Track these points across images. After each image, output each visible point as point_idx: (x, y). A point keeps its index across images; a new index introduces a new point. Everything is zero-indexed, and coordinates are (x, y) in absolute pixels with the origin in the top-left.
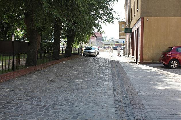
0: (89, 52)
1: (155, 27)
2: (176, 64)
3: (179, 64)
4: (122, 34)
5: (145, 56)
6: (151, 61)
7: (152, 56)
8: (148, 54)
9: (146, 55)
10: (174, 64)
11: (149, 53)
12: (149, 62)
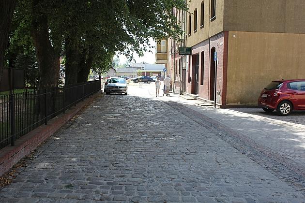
0: (117, 87)
1: (245, 49)
2: (289, 108)
3: (292, 108)
4: (162, 56)
5: (230, 95)
6: (239, 104)
7: (240, 95)
8: (234, 92)
9: (232, 94)
10: (285, 108)
11: (236, 90)
12: (236, 104)
